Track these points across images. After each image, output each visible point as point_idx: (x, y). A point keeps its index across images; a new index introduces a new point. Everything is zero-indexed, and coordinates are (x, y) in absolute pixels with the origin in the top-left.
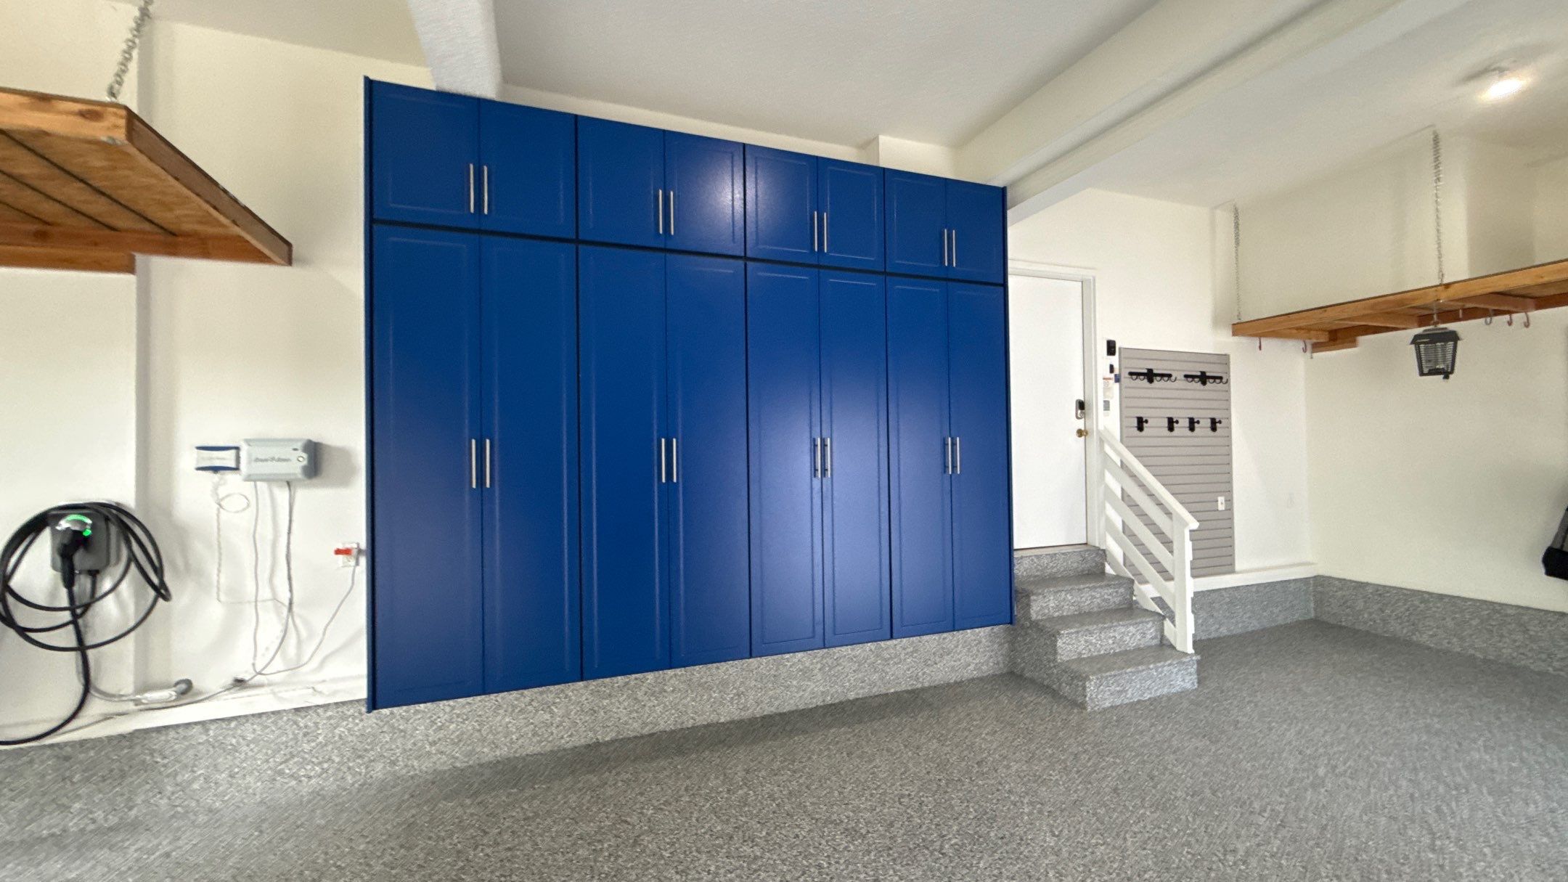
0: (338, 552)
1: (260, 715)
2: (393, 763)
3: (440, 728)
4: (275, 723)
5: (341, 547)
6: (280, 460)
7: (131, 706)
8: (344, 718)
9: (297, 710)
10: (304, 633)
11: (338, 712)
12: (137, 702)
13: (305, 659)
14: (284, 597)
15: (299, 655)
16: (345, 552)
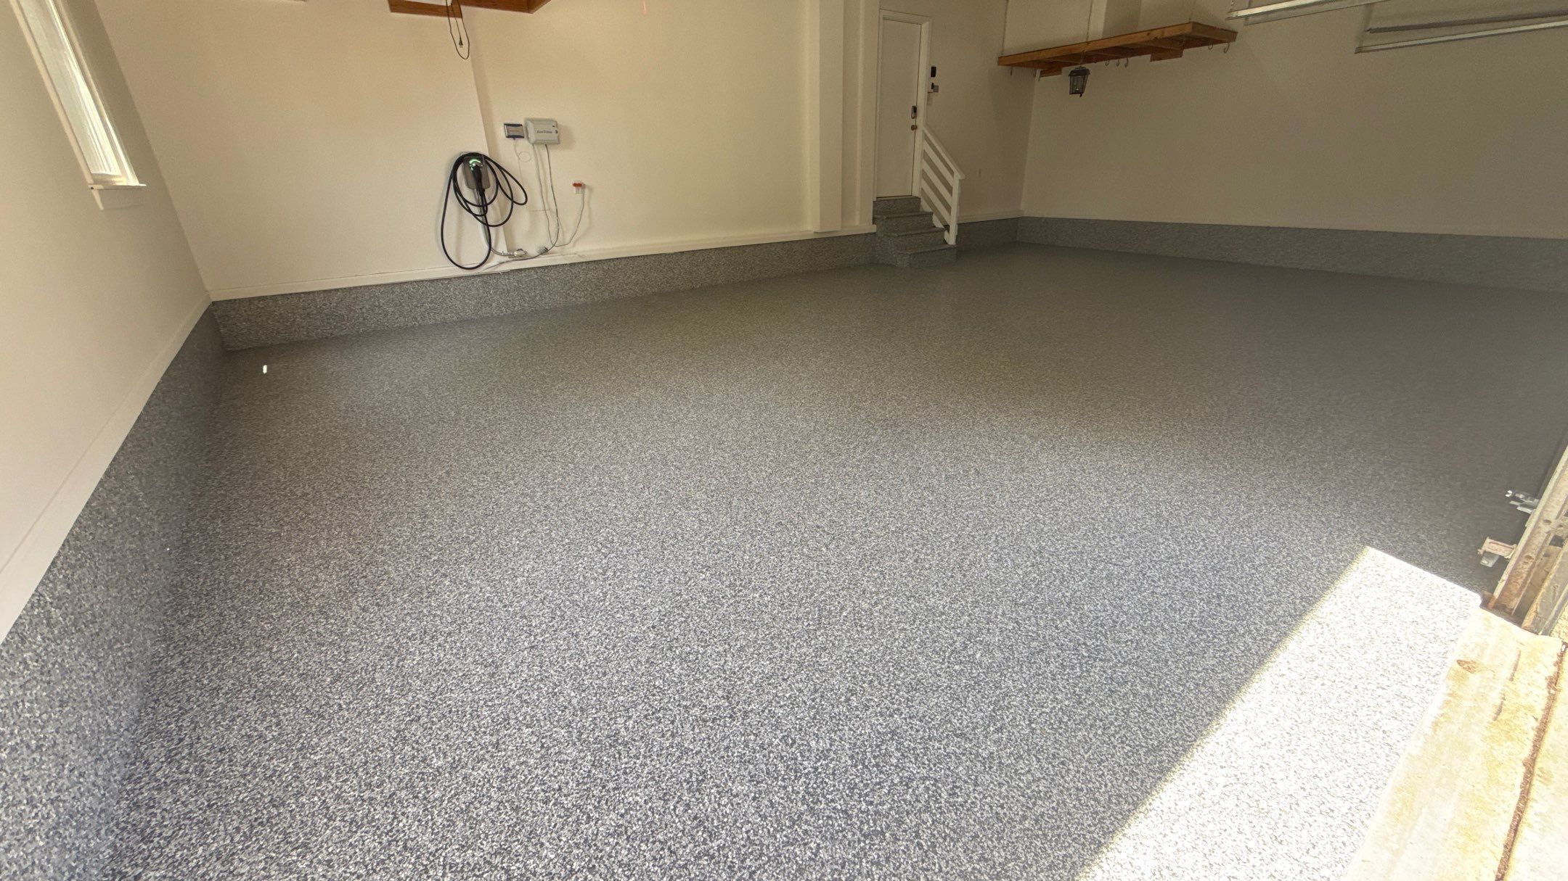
0: (575, 185)
1: (556, 266)
2: (612, 293)
3: (629, 277)
4: (559, 270)
5: (577, 182)
6: (548, 132)
7: (507, 259)
8: (590, 270)
9: (571, 264)
10: (565, 229)
11: (584, 266)
12: (510, 256)
13: (567, 239)
14: (553, 208)
15: (564, 239)
16: (577, 185)
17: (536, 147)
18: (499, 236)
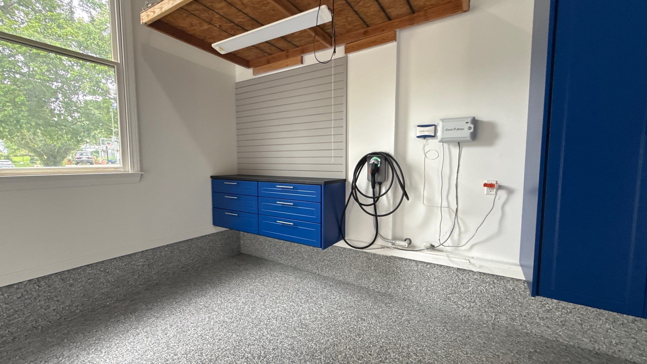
0: (485, 185)
2: (513, 320)
4: (447, 272)
5: (487, 182)
6: (458, 129)
7: (390, 245)
8: (485, 282)
9: (458, 269)
11: (480, 277)
14: (454, 207)
15: (459, 240)
16: (490, 186)
17: (446, 145)
18: (387, 223)
